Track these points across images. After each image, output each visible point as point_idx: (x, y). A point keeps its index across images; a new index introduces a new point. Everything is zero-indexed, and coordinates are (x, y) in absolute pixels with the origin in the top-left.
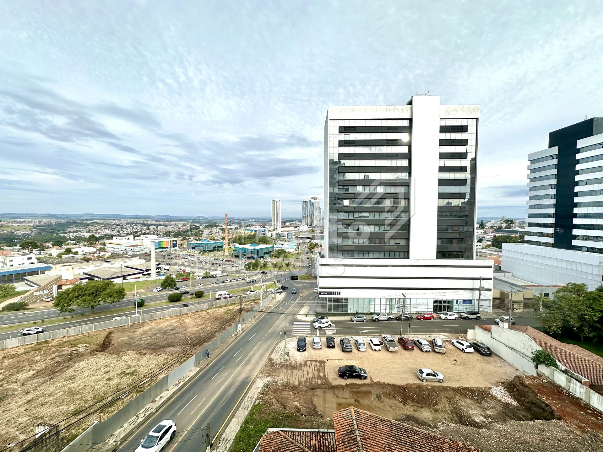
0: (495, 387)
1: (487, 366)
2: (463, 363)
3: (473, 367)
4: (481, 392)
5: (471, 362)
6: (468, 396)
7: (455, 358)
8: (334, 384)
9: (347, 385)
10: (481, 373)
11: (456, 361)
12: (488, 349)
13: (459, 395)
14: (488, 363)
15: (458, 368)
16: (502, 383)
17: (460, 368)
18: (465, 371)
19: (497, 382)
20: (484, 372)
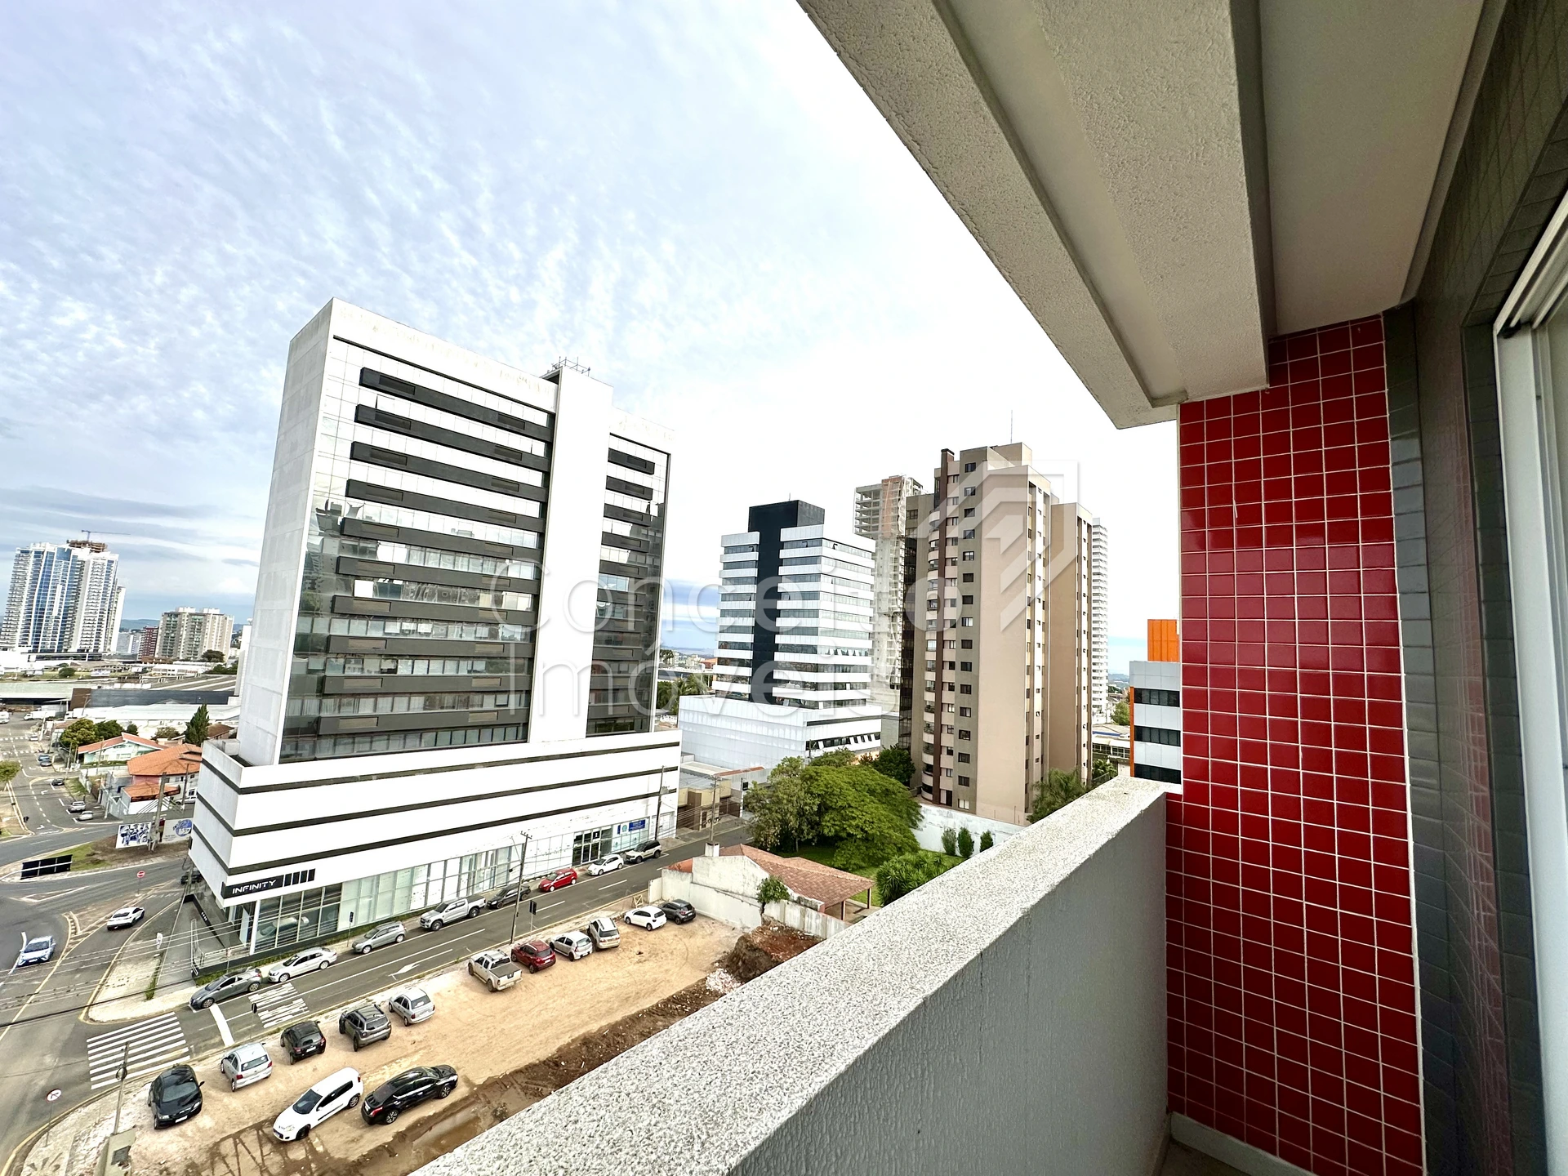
0: (711, 975)
1: (692, 940)
2: (654, 953)
3: (672, 953)
4: (694, 993)
5: (665, 945)
6: (676, 1012)
7: (637, 949)
8: (354, 1157)
9: (401, 1137)
10: (687, 959)
11: (640, 953)
12: (689, 907)
13: (661, 1018)
14: (692, 935)
15: (647, 965)
16: (719, 961)
17: (651, 963)
18: (660, 967)
19: (713, 964)
20: (690, 955)
